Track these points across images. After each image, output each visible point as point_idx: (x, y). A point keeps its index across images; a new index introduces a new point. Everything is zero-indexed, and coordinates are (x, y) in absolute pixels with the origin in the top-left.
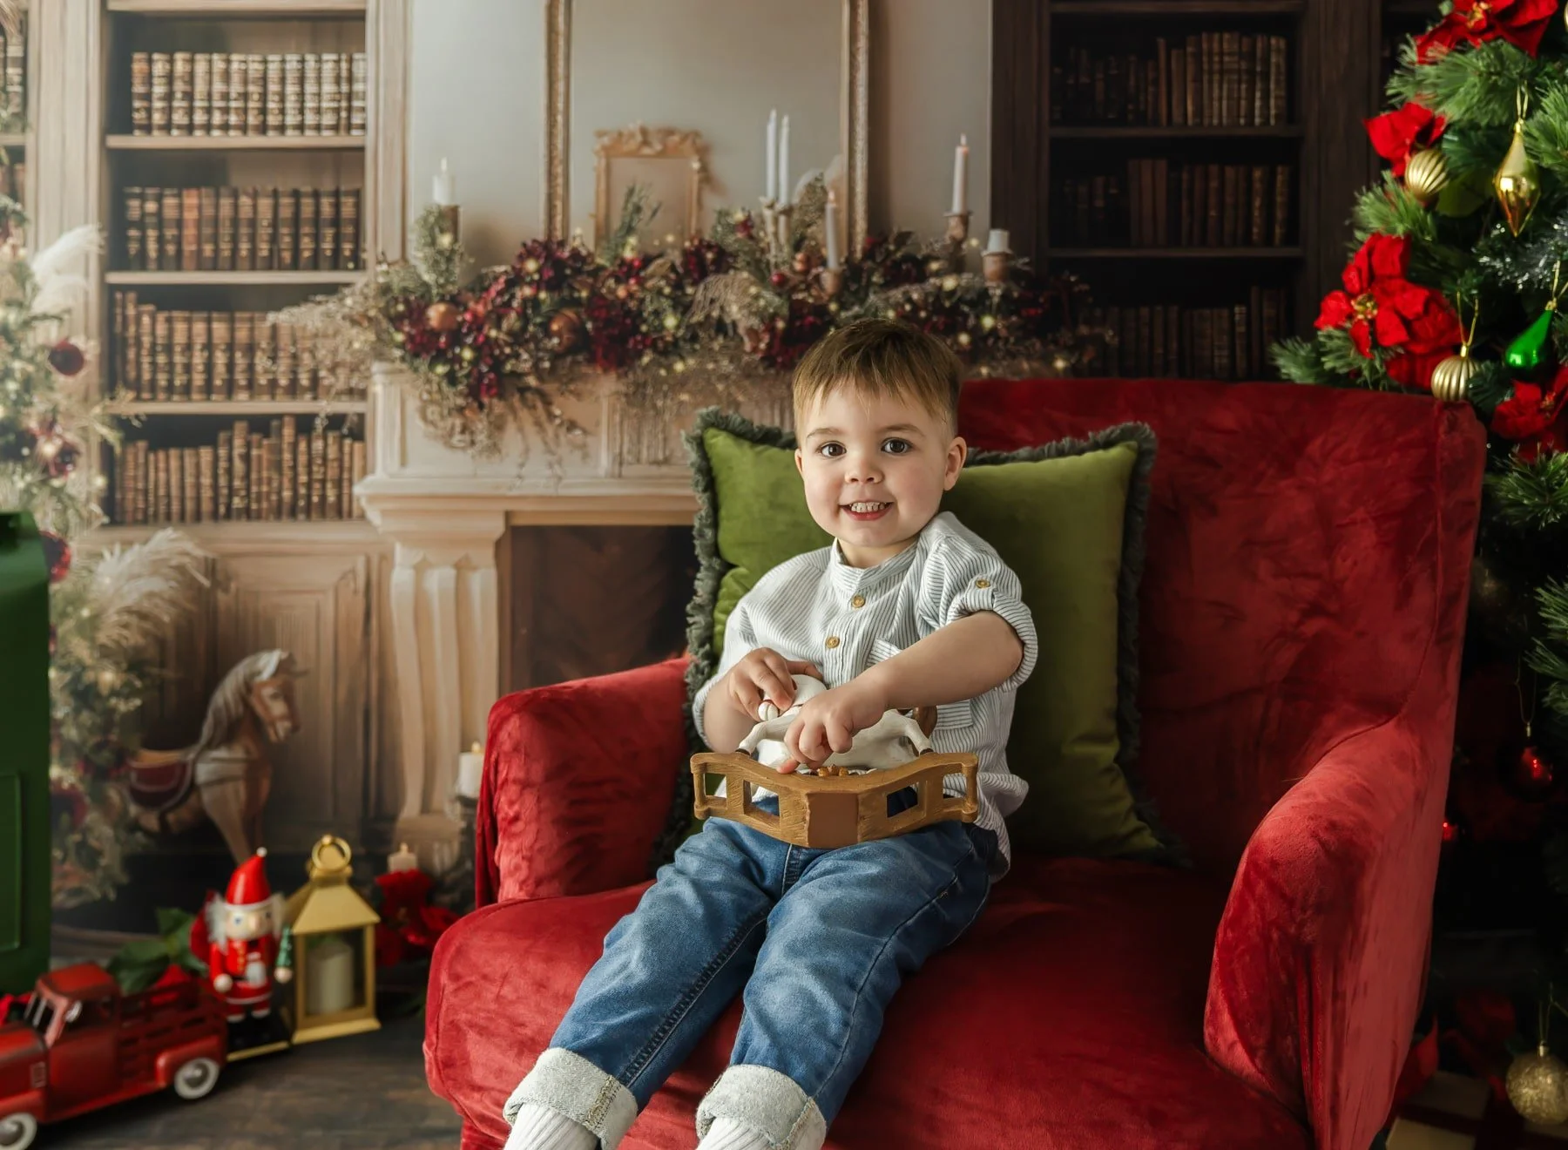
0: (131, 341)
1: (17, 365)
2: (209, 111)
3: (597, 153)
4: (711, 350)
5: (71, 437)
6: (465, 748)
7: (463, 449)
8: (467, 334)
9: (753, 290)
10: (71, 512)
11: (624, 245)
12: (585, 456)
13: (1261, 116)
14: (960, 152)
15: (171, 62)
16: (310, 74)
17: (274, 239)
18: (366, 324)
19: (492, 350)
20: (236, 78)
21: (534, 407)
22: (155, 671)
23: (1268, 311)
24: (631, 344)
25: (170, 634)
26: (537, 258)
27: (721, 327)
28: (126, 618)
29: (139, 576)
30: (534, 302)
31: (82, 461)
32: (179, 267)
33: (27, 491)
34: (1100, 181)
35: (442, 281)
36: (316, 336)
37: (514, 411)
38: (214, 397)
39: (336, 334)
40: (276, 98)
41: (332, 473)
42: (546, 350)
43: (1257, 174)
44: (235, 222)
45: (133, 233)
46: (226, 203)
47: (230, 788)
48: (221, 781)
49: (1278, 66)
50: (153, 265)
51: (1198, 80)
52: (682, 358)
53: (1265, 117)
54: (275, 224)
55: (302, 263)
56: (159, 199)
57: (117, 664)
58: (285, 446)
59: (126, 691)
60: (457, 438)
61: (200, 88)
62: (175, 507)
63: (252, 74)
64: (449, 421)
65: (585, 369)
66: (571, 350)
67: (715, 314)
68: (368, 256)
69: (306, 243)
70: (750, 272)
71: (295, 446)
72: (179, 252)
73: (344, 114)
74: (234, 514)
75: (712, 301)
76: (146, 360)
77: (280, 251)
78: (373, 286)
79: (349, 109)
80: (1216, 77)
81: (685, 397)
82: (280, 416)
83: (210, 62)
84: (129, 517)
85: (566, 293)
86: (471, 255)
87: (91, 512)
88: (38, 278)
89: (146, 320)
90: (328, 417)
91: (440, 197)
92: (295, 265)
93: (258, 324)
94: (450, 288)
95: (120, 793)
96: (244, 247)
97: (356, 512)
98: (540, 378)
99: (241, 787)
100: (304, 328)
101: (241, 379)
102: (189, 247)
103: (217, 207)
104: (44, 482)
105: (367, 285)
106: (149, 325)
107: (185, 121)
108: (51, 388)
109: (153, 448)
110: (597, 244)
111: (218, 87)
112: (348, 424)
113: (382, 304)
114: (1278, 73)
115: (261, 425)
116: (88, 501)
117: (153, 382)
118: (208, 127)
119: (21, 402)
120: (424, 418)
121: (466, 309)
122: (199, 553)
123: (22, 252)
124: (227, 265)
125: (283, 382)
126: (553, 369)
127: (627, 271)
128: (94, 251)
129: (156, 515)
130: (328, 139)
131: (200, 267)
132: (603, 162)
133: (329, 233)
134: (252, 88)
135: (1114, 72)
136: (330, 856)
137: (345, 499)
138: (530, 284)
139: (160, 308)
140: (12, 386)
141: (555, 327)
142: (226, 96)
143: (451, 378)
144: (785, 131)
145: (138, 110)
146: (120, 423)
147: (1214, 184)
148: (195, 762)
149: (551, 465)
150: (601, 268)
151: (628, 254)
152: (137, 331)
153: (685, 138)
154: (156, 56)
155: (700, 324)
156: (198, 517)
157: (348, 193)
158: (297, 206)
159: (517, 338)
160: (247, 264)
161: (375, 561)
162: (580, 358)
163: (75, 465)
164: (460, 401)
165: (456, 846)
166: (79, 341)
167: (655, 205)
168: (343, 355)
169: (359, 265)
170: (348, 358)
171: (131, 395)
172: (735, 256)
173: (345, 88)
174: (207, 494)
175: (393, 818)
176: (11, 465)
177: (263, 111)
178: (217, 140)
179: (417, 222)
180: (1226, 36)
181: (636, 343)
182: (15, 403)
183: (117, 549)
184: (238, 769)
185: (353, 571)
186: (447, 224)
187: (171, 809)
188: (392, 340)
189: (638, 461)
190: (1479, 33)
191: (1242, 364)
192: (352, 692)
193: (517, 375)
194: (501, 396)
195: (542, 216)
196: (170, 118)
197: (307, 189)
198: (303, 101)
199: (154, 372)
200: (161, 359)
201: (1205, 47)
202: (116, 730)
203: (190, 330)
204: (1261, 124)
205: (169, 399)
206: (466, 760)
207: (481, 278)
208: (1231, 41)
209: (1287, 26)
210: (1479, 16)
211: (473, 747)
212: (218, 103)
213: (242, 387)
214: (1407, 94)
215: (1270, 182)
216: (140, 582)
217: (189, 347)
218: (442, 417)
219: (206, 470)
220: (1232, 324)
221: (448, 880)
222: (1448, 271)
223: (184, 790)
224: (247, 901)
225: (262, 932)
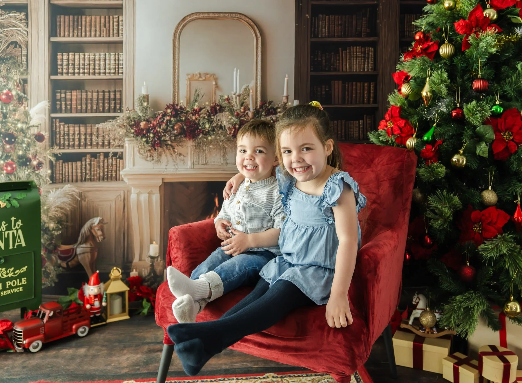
0: (58, 133)
1: (26, 139)
2: (79, 69)
3: (187, 80)
4: (218, 133)
5: (41, 159)
6: (151, 243)
7: (150, 161)
8: (151, 130)
9: (230, 117)
10: (41, 180)
11: (194, 105)
12: (184, 163)
13: (367, 69)
14: (286, 79)
15: (68, 55)
16: (107, 59)
17: (98, 104)
18: (123, 127)
19: (158, 134)
20: (87, 60)
21: (170, 150)
22: (65, 223)
23: (369, 122)
24: (196, 132)
25: (69, 213)
26: (171, 109)
27: (221, 127)
28: (57, 209)
29: (60, 197)
30: (170, 121)
31: (44, 166)
32: (71, 112)
33: (29, 174)
34: (324, 86)
35: (144, 115)
36: (109, 131)
37: (164, 151)
38: (81, 148)
39: (115, 130)
40: (98, 65)
41: (114, 168)
42: (173, 134)
43: (366, 85)
44: (87, 100)
45: (58, 103)
46: (84, 94)
47: (86, 255)
48: (83, 253)
49: (371, 55)
50: (63, 112)
51: (350, 59)
52: (210, 136)
53: (368, 69)
54: (98, 100)
55: (105, 110)
56: (65, 93)
57: (54, 221)
58: (101, 161)
59: (57, 229)
60: (149, 158)
61: (77, 62)
62: (70, 178)
63: (91, 59)
64: (147, 154)
65: (184, 139)
66: (180, 134)
67: (219, 124)
68: (124, 109)
69: (107, 105)
70: (229, 112)
71: (104, 161)
72: (71, 108)
73: (117, 70)
74: (87, 180)
75: (219, 120)
76: (62, 138)
77: (99, 107)
78: (125, 117)
79: (118, 68)
80: (355, 58)
81: (211, 146)
82: (99, 153)
83: (79, 55)
84: (57, 181)
85: (179, 118)
86: (152, 108)
87: (46, 180)
88: (31, 116)
89: (62, 127)
90: (113, 153)
91: (144, 92)
92: (103, 111)
93: (93, 128)
94: (146, 117)
95: (55, 257)
96: (89, 106)
97: (121, 179)
98: (171, 142)
99: (89, 254)
100: (106, 129)
101: (88, 143)
102: (74, 106)
103: (82, 95)
104: (33, 172)
105: (123, 117)
106: (63, 128)
107: (73, 71)
108: (35, 146)
109: (64, 162)
110: (187, 105)
111: (82, 62)
112: (118, 155)
113: (128, 122)
114: (371, 57)
115: (94, 155)
116: (46, 177)
117: (64, 144)
118: (79, 73)
119: (27, 150)
120: (140, 153)
121: (151, 123)
122: (77, 191)
123: (27, 108)
124: (85, 111)
125: (100, 143)
126: (175, 139)
127: (195, 112)
128: (47, 108)
129: (65, 180)
130: (113, 76)
131: (77, 112)
132: (189, 82)
133: (113, 102)
134: (91, 62)
135: (328, 57)
136: (116, 272)
137: (118, 175)
138: (168, 116)
139: (66, 124)
140: (24, 145)
141: (175, 128)
142: (84, 65)
143: (147, 142)
144: (238, 73)
145: (59, 69)
146: (55, 155)
147: (354, 87)
148: (76, 248)
149: (174, 165)
150: (189, 111)
151: (196, 108)
152: (59, 130)
153: (211, 76)
154: (64, 54)
155: (215, 126)
156: (77, 181)
157: (118, 91)
158: (104, 95)
159: (165, 131)
160: (90, 111)
161: (126, 192)
162: (183, 136)
163: (42, 167)
164: (150, 148)
165: (149, 269)
166: (43, 133)
167: (203, 94)
168: (117, 136)
169: (121, 111)
170: (118, 137)
171: (58, 147)
172: (225, 108)
173: (117, 62)
174: (79, 174)
175: (131, 262)
176: (24, 167)
177: (94, 69)
178: (81, 77)
179: (137, 99)
180: (358, 47)
181: (198, 132)
182: (25, 150)
183: (54, 190)
184: (88, 250)
185: (120, 195)
186: (146, 100)
187: (69, 261)
188: (131, 132)
189: (198, 164)
190: (419, 54)
191: (362, 136)
192: (120, 228)
193: (166, 141)
194: (161, 147)
195: (172, 97)
196: (68, 71)
197: (107, 90)
198: (105, 66)
199: (64, 141)
200: (66, 138)
201: (352, 50)
202: (54, 240)
203: (74, 129)
204: (367, 71)
205: (69, 149)
206: (152, 246)
207: (155, 114)
208: (359, 49)
209: (374, 45)
210: (419, 49)
211: (154, 242)
212: (81, 67)
213: (88, 145)
214: (401, 69)
215: (369, 87)
216: (61, 199)
217: (74, 134)
218: (144, 152)
219: (79, 168)
220: (359, 125)
221: (146, 279)
222: (411, 115)
223: (73, 256)
224: (94, 284)
225: (98, 293)
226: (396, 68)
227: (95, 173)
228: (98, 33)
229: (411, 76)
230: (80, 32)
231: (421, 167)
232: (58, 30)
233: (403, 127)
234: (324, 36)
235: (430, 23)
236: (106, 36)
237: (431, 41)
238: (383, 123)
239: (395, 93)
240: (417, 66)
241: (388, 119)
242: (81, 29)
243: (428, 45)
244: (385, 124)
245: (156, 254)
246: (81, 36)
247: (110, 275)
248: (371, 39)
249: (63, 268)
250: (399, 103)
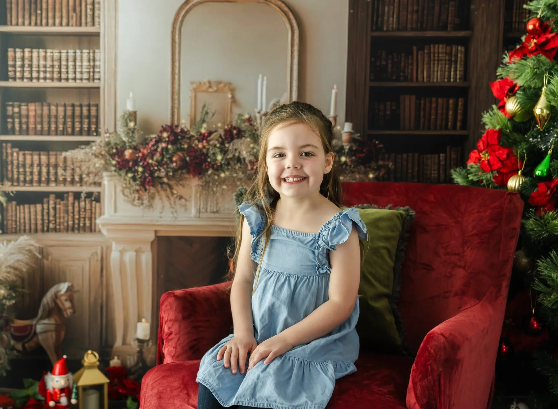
0: (9, 163)
2: (38, 72)
3: (191, 91)
4: (235, 169)
6: (139, 320)
7: (139, 206)
8: (140, 161)
9: (252, 145)
11: (201, 127)
12: (186, 210)
13: (454, 78)
14: (334, 91)
15: (23, 52)
16: (78, 58)
17: (65, 123)
18: (101, 157)
19: (150, 168)
20: (49, 59)
21: (166, 190)
22: (20, 290)
23: (453, 156)
24: (204, 166)
25: (26, 276)
26: (168, 132)
27: (239, 160)
28: (9, 269)
29: (14, 253)
30: (166, 149)
32: (28, 134)
34: (388, 103)
35: (130, 140)
36: (81, 161)
37: (158, 192)
38: (42, 185)
39: (89, 160)
40: (65, 67)
41: (88, 215)
42: (171, 168)
43: (451, 101)
44: (49, 116)
45: (10, 120)
46: (46, 108)
47: (49, 334)
48: (46, 332)
49: (461, 58)
50: (17, 133)
51: (429, 63)
52: (224, 172)
53: (455, 78)
54: (65, 117)
55: (76, 133)
56: (19, 107)
57: (5, 287)
58: (70, 204)
59: (9, 297)
60: (136, 202)
61: (35, 63)
62: (27, 227)
63: (55, 58)
64: (133, 196)
65: (186, 176)
66: (181, 168)
67: (237, 155)
68: (101, 130)
69: (77, 125)
70: (251, 138)
71: (73, 204)
72: (28, 127)
73: (91, 74)
74: (50, 230)
75: (236, 150)
76: (15, 170)
77: (67, 128)
78: (103, 142)
79: (94, 72)
80: (436, 62)
81: (224, 187)
82: (67, 193)
83: (39, 52)
84: (9, 231)
85: (179, 146)
86: (141, 130)
89: (15, 154)
90: (86, 193)
91: (130, 108)
92: (73, 134)
93: (58, 157)
94: (133, 143)
95: (7, 336)
96: (53, 126)
97: (97, 230)
98: (168, 179)
99: (54, 334)
100: (77, 158)
101: (52, 178)
102: (31, 126)
103: (42, 110)
105: (101, 142)
106: (16, 156)
107: (29, 76)
109: (18, 204)
110: (191, 127)
111: (42, 62)
112: (94, 196)
113: (107, 149)
114: (461, 61)
115: (60, 196)
117: (18, 179)
118: (38, 79)
120: (124, 194)
121: (140, 152)
122: (37, 245)
124: (46, 133)
125: (69, 179)
126: (174, 176)
127: (203, 137)
129: (20, 230)
130: (85, 84)
131: (36, 134)
132: (193, 94)
133: (86, 121)
134: (55, 63)
135: (396, 60)
136: (91, 358)
137: (93, 225)
138: (165, 142)
139: (20, 150)
141: (174, 159)
142: (45, 66)
143: (134, 179)
144: (265, 82)
145: (10, 71)
146: (6, 194)
147: (434, 105)
148: (36, 325)
149: (172, 213)
150: (193, 136)
151: (203, 131)
152: (12, 158)
153: (226, 85)
154: (17, 50)
155: (231, 159)
156: (36, 231)
157: (93, 106)
158: (73, 110)
159: (160, 163)
160: (54, 133)
161: (105, 248)
162: (184, 171)
164: (137, 188)
165: (136, 357)
167: (214, 112)
168: (92, 169)
169: (98, 134)
170: (94, 170)
171: (10, 184)
172: (244, 132)
173: (92, 64)
174: (39, 222)
175: (112, 346)
177: (60, 72)
178: (42, 84)
179: (120, 117)
180: (441, 46)
181: (206, 165)
183: (5, 243)
184: (52, 327)
185: (96, 253)
186: (132, 118)
187: (26, 343)
188: (111, 163)
189: (206, 211)
190: (532, 52)
191: (442, 176)
192: (96, 299)
193: (160, 178)
194: (153, 186)
195: (169, 115)
196: (23, 75)
197: (77, 103)
198: (75, 69)
199: (18, 175)
200: (21, 170)
201: (432, 50)
202: (5, 312)
203: (32, 159)
204: (454, 81)
205: (24, 185)
206: (140, 325)
207: (145, 139)
208: (442, 48)
209: (465, 42)
210: (533, 45)
211: (143, 320)
212: (42, 69)
213: (53, 181)
214: (504, 74)
215: (456, 105)
216: (14, 256)
217: (32, 165)
218: (131, 194)
219: (39, 213)
220: (439, 161)
221: (133, 370)
222: (516, 143)
223: (31, 335)
224: (60, 374)
225: (66, 385)
226: (496, 73)
227: (62, 220)
228: (65, 21)
229: (518, 85)
230: (39, 18)
231: (528, 218)
232: (9, 16)
233: (505, 160)
234: (391, 29)
235: (550, 5)
236: (76, 25)
237: (551, 33)
238: (474, 155)
239: (493, 109)
240: (528, 70)
241: (482, 148)
242: (41, 14)
243: (547, 38)
244: (478, 156)
245: (146, 336)
246: (41, 25)
247: (83, 361)
248: (461, 34)
249: (18, 351)
250: (499, 124)
